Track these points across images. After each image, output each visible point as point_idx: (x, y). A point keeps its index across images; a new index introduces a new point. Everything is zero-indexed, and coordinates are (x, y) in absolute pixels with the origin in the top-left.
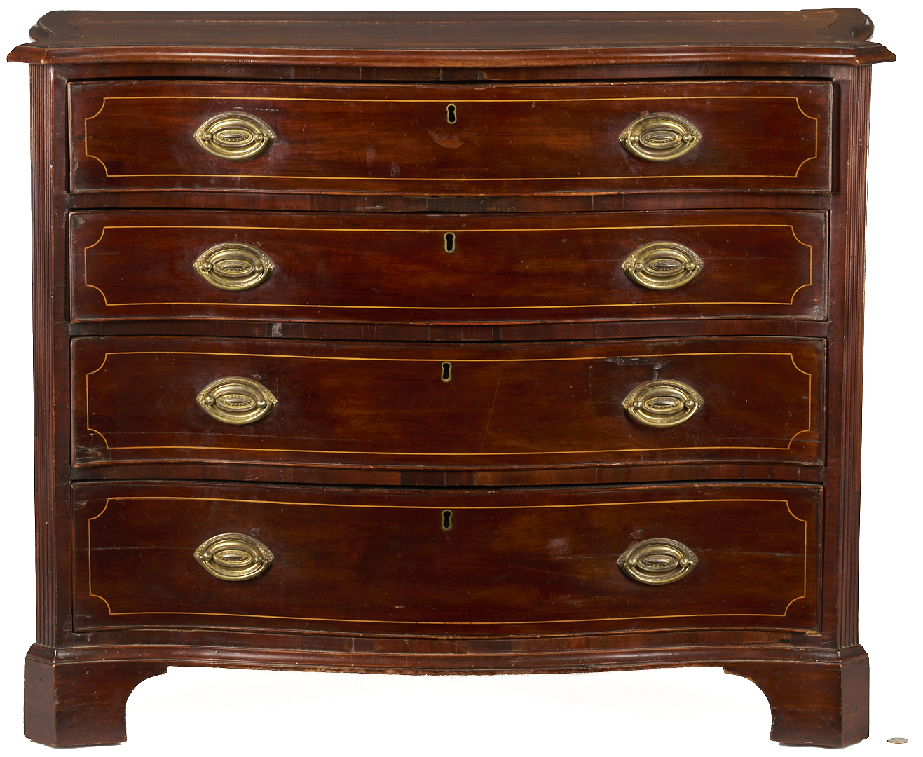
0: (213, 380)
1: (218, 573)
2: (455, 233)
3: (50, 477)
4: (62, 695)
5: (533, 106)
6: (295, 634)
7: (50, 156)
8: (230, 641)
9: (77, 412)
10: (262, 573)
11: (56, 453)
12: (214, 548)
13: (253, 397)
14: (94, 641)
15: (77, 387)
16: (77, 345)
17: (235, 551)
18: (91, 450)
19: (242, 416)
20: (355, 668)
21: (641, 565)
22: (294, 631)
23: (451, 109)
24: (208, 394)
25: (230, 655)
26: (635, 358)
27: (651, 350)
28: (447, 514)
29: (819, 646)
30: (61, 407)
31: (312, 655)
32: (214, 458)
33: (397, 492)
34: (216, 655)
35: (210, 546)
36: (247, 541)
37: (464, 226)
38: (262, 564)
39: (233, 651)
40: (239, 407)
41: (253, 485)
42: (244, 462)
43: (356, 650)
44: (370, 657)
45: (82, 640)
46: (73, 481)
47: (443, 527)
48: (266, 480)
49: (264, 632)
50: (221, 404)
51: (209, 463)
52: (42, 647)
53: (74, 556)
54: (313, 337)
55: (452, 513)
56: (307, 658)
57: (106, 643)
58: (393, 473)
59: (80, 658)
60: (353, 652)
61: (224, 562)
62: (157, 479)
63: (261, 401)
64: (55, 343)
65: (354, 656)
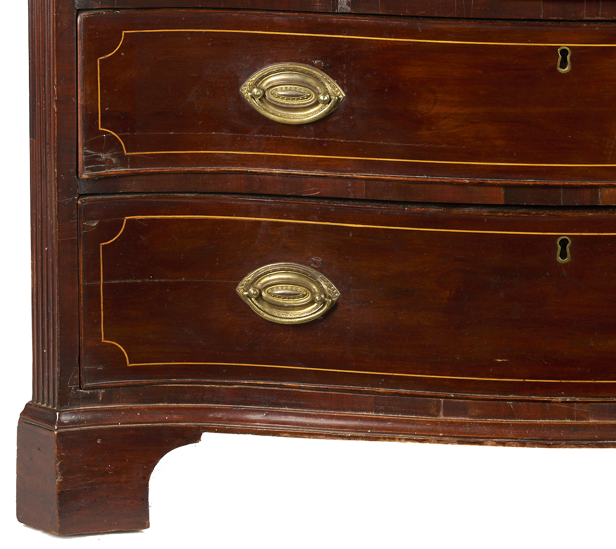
0: (262, 66)
1: (267, 313)
3: (51, 191)
4: (66, 470)
6: (367, 392)
8: (283, 401)
9: (86, 108)
10: (325, 315)
11: (58, 160)
12: (262, 281)
13: (313, 89)
14: (107, 400)
15: (85, 75)
16: (86, 21)
17: (289, 286)
18: (103, 156)
19: (299, 113)
20: (444, 438)
22: (366, 389)
24: (256, 84)
25: (283, 419)
28: (564, 242)
30: (66, 101)
31: (388, 420)
32: (262, 166)
33: (500, 214)
34: (266, 418)
35: (257, 279)
36: (305, 274)
38: (324, 303)
40: (295, 102)
41: (313, 202)
42: (302, 172)
43: (445, 415)
44: (463, 424)
45: (92, 399)
46: (80, 196)
47: (559, 259)
48: (330, 195)
49: (327, 389)
50: (272, 98)
51: (256, 173)
52: (40, 407)
53: (82, 292)
54: (391, 12)
55: (570, 241)
56: (382, 425)
57: (122, 402)
58: (495, 189)
60: (442, 418)
61: (276, 299)
62: (189, 193)
63: (324, 95)
64: (57, 19)
65: (443, 423)
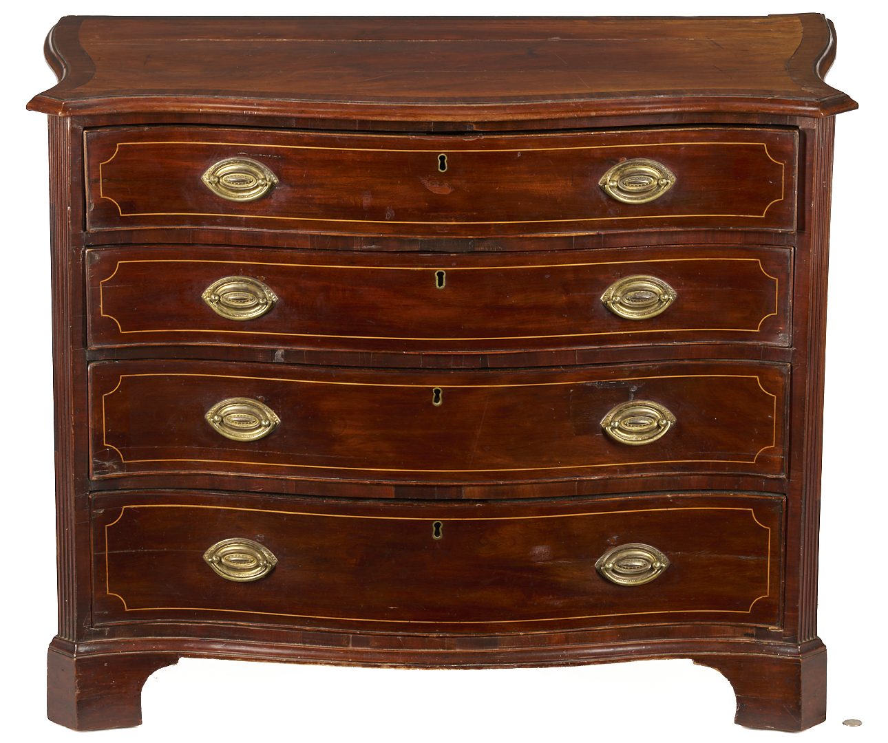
0: (220, 400)
1: (225, 574)
2: (445, 271)
3: (70, 489)
4: (82, 685)
5: (519, 156)
6: (297, 629)
7: (68, 197)
8: (237, 635)
9: (94, 430)
10: (267, 575)
11: (75, 467)
12: (222, 551)
13: (257, 416)
14: (111, 635)
15: (94, 406)
16: (94, 369)
17: (241, 555)
18: (107, 464)
19: (248, 434)
20: (353, 663)
21: (617, 569)
22: (296, 627)
23: (442, 158)
24: (216, 413)
25: (237, 648)
26: (613, 381)
27: (627, 374)
28: (438, 525)
29: (780, 641)
30: (80, 426)
31: (313, 650)
32: (222, 470)
33: (392, 505)
34: (225, 648)
35: (217, 550)
36: (252, 547)
37: (454, 264)
38: (266, 567)
39: (239, 644)
40: (245, 426)
41: (258, 496)
42: (250, 475)
43: (353, 646)
44: (366, 652)
45: (100, 634)
46: (91, 492)
47: (435, 537)
48: (270, 491)
49: (268, 627)
50: (228, 422)
51: (217, 475)
52: (64, 640)
53: (93, 559)
54: (313, 362)
55: (442, 524)
56: (308, 653)
57: (122, 636)
58: (388, 487)
59: (99, 651)
60: (351, 648)
61: (232, 564)
62: (169, 489)
63: (265, 421)
64: (74, 368)
65: (351, 652)
